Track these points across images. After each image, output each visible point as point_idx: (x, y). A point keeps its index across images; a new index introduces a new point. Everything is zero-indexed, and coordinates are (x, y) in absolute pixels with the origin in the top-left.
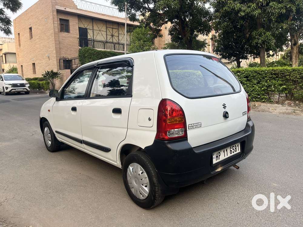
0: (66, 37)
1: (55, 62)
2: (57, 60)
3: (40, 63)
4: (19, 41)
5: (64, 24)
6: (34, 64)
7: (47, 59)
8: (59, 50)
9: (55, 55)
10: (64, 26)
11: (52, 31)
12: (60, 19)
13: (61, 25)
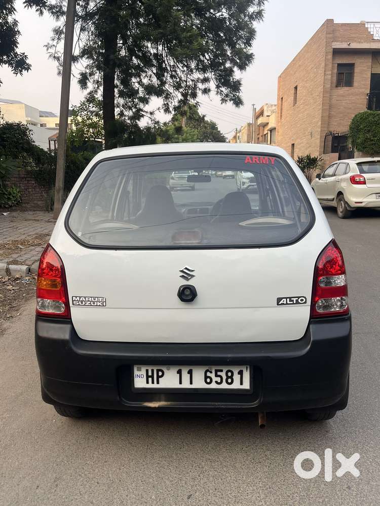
0: (343, 96)
1: (318, 141)
2: (321, 137)
3: (300, 144)
4: (281, 109)
5: (345, 72)
6: (293, 145)
7: (310, 137)
8: (327, 118)
9: (320, 130)
10: (344, 76)
11: (321, 89)
12: (339, 65)
13: (340, 74)
